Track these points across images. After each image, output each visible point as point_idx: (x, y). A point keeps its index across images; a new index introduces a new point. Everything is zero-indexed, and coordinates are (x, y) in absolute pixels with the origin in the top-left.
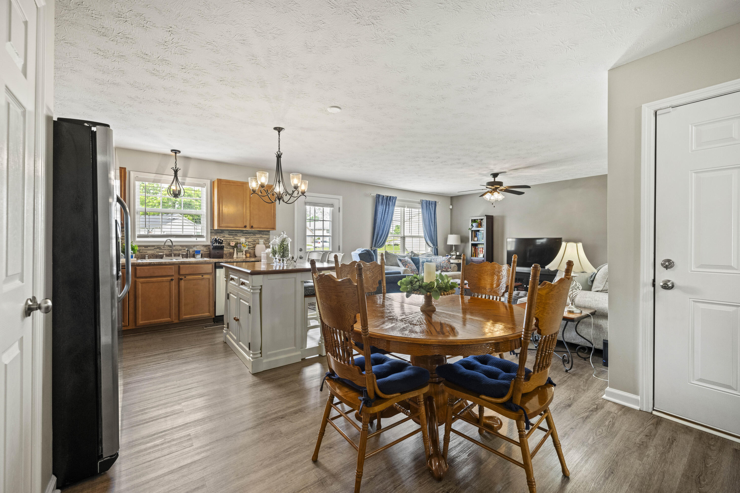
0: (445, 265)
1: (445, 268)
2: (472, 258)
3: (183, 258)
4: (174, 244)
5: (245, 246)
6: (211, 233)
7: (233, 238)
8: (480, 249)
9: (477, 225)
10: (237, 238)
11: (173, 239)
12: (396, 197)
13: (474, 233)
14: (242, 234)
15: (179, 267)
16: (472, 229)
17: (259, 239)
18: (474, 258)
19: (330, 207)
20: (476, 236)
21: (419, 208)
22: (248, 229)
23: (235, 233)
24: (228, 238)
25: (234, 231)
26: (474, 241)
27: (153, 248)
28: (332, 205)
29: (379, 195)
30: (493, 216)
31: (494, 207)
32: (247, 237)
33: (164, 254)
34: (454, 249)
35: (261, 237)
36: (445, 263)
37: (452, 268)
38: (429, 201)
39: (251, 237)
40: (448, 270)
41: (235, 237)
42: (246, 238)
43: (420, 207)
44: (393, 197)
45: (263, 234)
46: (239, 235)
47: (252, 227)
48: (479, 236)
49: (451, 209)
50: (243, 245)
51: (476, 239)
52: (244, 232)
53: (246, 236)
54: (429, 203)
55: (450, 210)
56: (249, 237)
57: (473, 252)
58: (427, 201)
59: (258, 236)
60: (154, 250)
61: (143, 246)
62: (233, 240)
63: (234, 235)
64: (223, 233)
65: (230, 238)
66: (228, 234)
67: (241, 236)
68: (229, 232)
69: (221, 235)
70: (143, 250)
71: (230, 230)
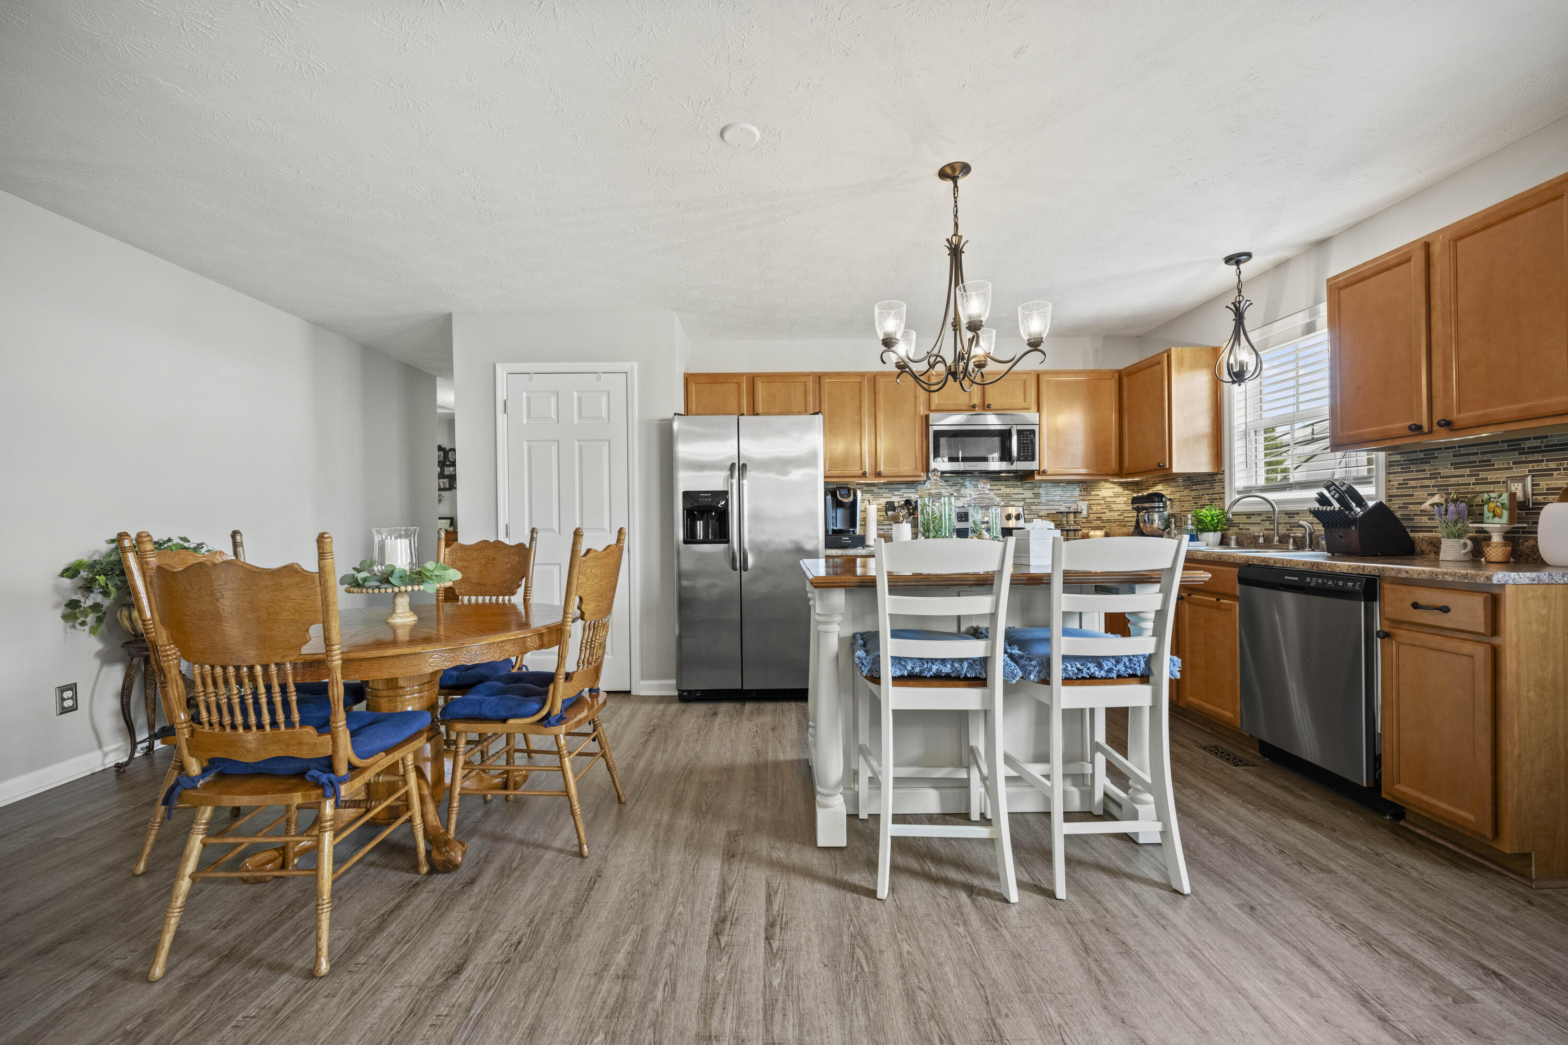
5: (1498, 511)
6: (1389, 465)
7: (1473, 480)
14: (1516, 456)
23: (1481, 458)
24: (1453, 481)
25: (1475, 450)
27: (1259, 519)
32: (1543, 466)
41: (1482, 475)
42: (1535, 474)
47: (1445, 425)
53: (1536, 466)
60: (1260, 523)
61: (1244, 515)
62: (1474, 484)
63: (1475, 462)
64: (1437, 458)
65: (1464, 476)
66: (1452, 464)
67: (1514, 463)
68: (1454, 456)
69: (1427, 467)
70: (1243, 523)
71: (1459, 447)
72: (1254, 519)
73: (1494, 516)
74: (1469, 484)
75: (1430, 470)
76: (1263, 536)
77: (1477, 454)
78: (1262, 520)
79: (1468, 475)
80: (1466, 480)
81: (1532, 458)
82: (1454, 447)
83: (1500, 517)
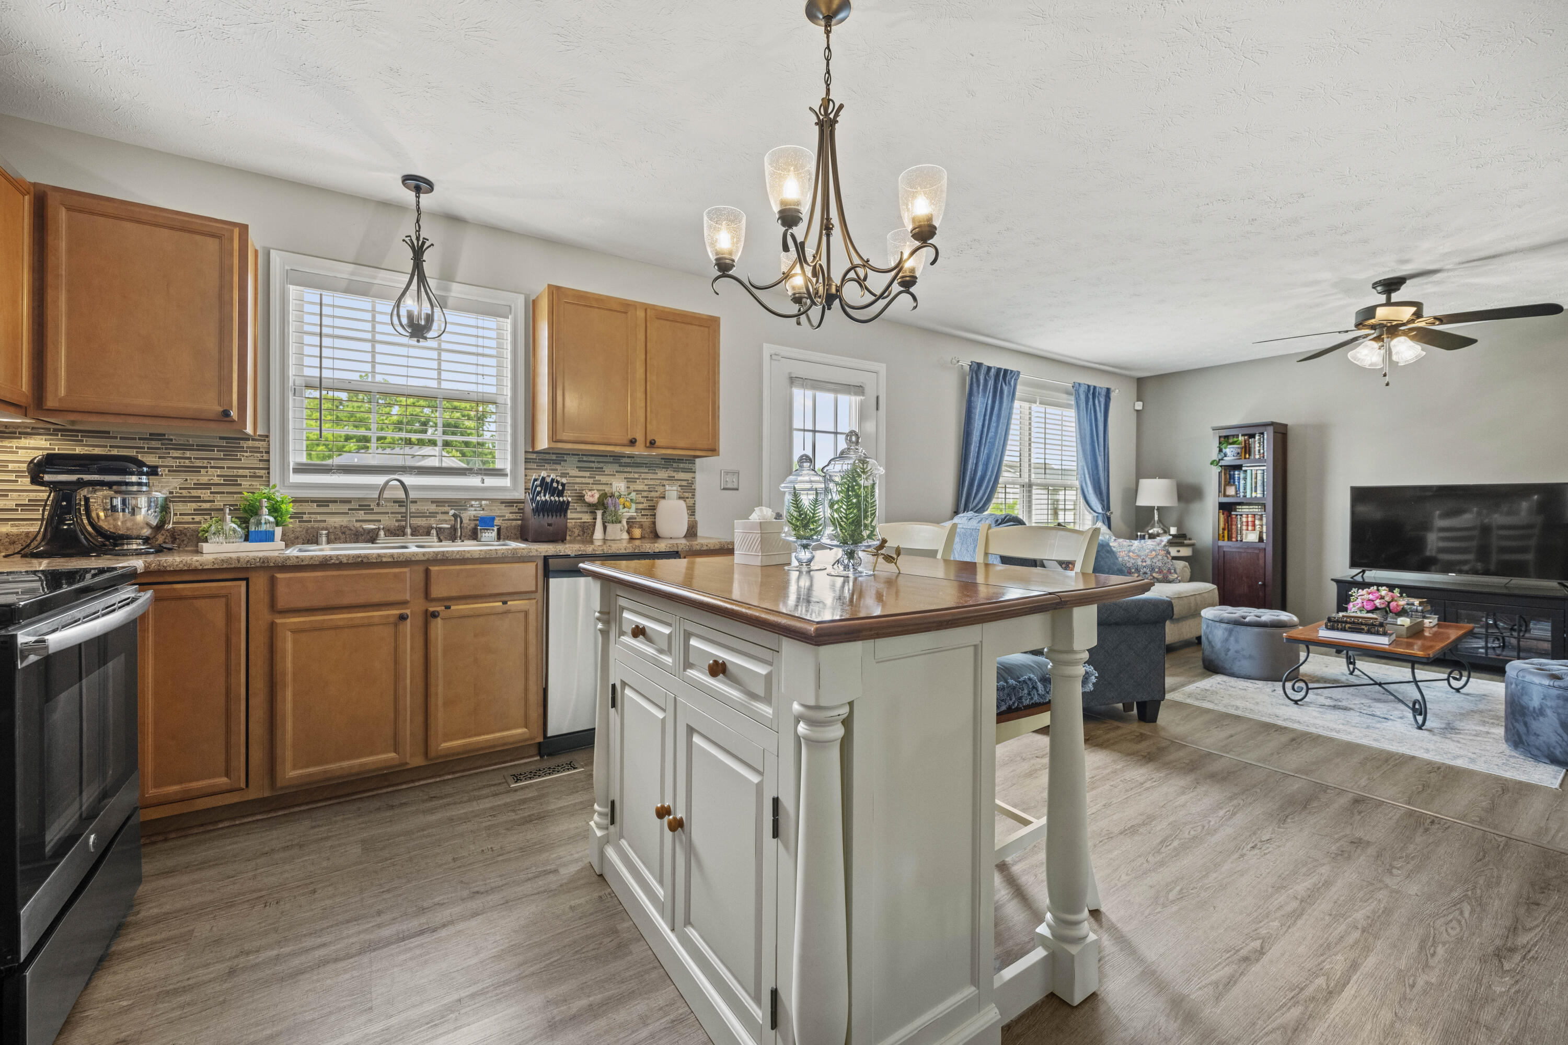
0: (1159, 564)
1: (1160, 572)
2: (1221, 543)
3: (441, 541)
4: (413, 495)
5: (627, 504)
6: (527, 461)
7: (591, 481)
8: (1244, 519)
9: (1239, 451)
10: (604, 479)
11: (409, 480)
12: (1019, 373)
13: (1225, 474)
14: (616, 467)
15: (427, 572)
16: (1222, 463)
17: (665, 482)
18: (1224, 543)
19: (856, 394)
20: (1230, 481)
21: (1068, 406)
22: (639, 450)
23: (596, 465)
24: (578, 480)
25: (593, 459)
26: (1225, 495)
27: (345, 508)
28: (859, 389)
29: (979, 365)
30: (1286, 426)
31: (1387, 384)
32: (631, 476)
33: (379, 529)
34: (1156, 518)
35: (671, 478)
36: (1160, 557)
37: (1178, 571)
38: (1095, 388)
39: (643, 476)
40: (1171, 577)
41: (597, 478)
42: (630, 481)
43: (1072, 405)
44: (1012, 371)
45: (677, 470)
46: (608, 469)
47: (652, 444)
48: (1242, 482)
49: (1138, 411)
50: (622, 500)
51: (1231, 491)
52: (624, 460)
53: (628, 475)
54: (1094, 394)
55: (1135, 414)
56: (636, 476)
57: (1222, 525)
58: (1089, 386)
59: (662, 474)
60: (348, 513)
61: (313, 501)
62: (592, 484)
63: (593, 468)
64: (566, 461)
65: (585, 477)
66: (577, 467)
67: (617, 472)
68: (579, 461)
69: (558, 467)
70: (309, 513)
71: (582, 455)
72: (333, 508)
73: (624, 507)
74: (589, 484)
75: (561, 470)
76: (383, 528)
77: (594, 462)
78: (349, 509)
79: (589, 477)
80: (587, 480)
81: (626, 470)
82: (579, 455)
83: (630, 508)
